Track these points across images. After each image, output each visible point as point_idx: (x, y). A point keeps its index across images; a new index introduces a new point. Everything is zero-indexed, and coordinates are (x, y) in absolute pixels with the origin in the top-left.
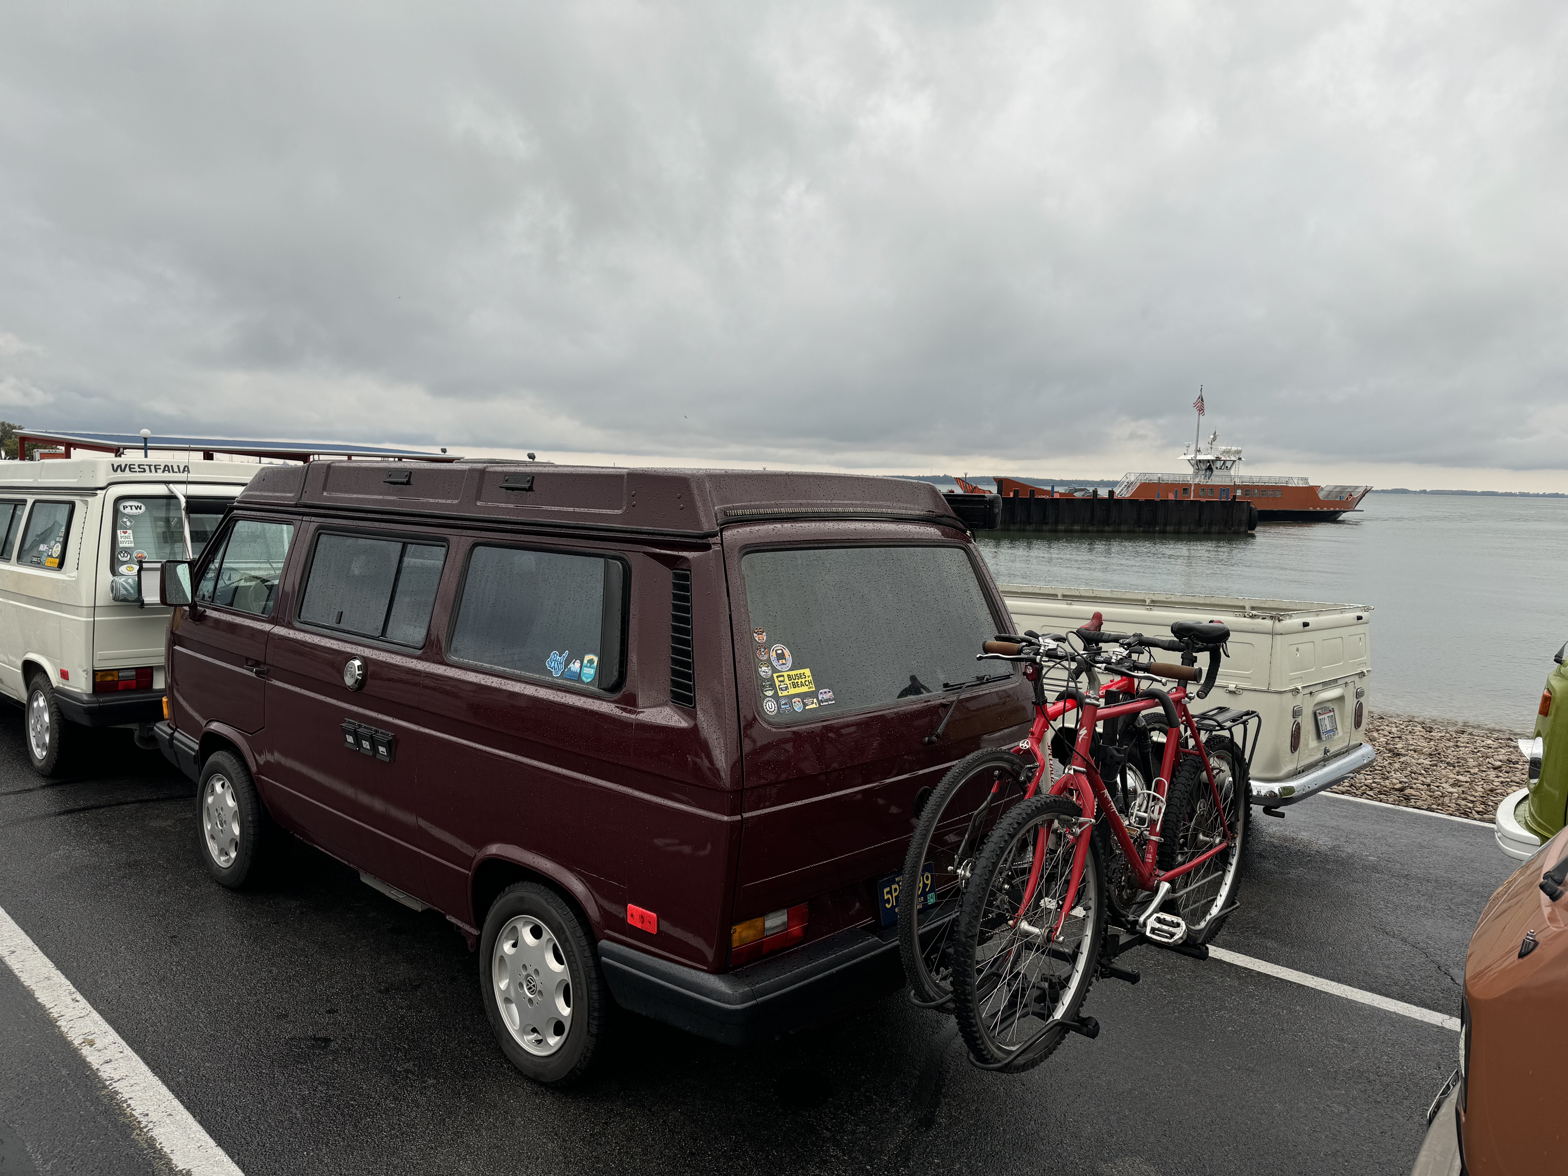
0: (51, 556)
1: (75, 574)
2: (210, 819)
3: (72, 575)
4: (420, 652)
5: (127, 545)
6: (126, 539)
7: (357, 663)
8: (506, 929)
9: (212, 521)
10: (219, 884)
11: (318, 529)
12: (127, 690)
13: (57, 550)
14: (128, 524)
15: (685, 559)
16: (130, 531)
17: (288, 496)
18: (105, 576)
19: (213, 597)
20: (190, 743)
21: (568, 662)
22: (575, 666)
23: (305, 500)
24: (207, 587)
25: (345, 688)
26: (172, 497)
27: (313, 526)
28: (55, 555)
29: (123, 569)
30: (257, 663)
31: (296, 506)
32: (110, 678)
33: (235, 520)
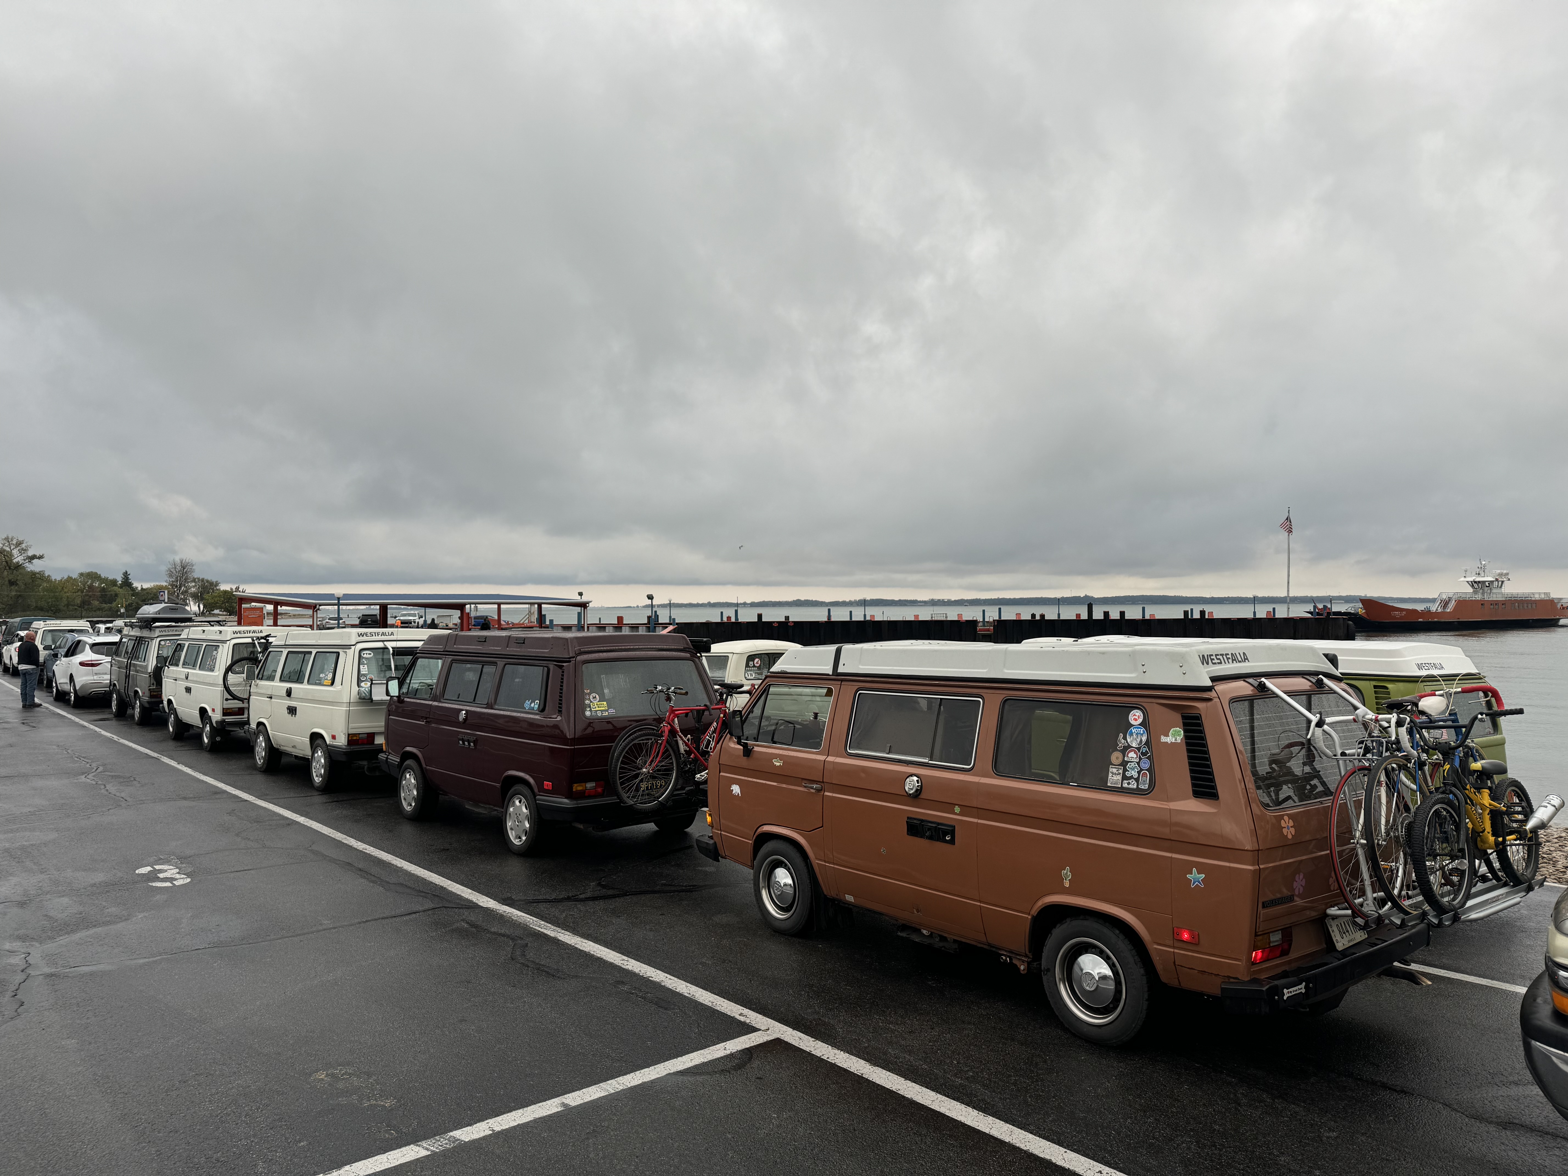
0: (327, 679)
1: (340, 687)
2: (403, 792)
3: (339, 688)
4: (485, 706)
5: (364, 673)
6: (364, 670)
7: (464, 712)
8: (511, 803)
9: (408, 659)
10: (407, 819)
11: (452, 661)
12: (363, 744)
13: (330, 676)
14: (365, 662)
15: (563, 666)
16: (366, 666)
17: (441, 647)
18: (355, 688)
19: (407, 693)
20: (395, 759)
21: (531, 704)
22: (532, 705)
23: (447, 649)
24: (404, 690)
25: (459, 722)
26: (386, 648)
27: (450, 660)
28: (329, 679)
29: (362, 684)
30: (426, 718)
31: (443, 651)
32: (355, 738)
33: (417, 658)
